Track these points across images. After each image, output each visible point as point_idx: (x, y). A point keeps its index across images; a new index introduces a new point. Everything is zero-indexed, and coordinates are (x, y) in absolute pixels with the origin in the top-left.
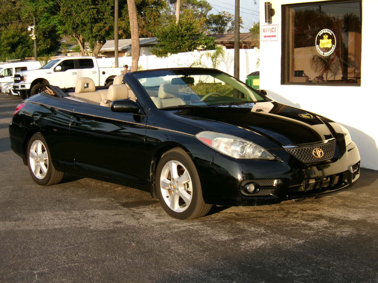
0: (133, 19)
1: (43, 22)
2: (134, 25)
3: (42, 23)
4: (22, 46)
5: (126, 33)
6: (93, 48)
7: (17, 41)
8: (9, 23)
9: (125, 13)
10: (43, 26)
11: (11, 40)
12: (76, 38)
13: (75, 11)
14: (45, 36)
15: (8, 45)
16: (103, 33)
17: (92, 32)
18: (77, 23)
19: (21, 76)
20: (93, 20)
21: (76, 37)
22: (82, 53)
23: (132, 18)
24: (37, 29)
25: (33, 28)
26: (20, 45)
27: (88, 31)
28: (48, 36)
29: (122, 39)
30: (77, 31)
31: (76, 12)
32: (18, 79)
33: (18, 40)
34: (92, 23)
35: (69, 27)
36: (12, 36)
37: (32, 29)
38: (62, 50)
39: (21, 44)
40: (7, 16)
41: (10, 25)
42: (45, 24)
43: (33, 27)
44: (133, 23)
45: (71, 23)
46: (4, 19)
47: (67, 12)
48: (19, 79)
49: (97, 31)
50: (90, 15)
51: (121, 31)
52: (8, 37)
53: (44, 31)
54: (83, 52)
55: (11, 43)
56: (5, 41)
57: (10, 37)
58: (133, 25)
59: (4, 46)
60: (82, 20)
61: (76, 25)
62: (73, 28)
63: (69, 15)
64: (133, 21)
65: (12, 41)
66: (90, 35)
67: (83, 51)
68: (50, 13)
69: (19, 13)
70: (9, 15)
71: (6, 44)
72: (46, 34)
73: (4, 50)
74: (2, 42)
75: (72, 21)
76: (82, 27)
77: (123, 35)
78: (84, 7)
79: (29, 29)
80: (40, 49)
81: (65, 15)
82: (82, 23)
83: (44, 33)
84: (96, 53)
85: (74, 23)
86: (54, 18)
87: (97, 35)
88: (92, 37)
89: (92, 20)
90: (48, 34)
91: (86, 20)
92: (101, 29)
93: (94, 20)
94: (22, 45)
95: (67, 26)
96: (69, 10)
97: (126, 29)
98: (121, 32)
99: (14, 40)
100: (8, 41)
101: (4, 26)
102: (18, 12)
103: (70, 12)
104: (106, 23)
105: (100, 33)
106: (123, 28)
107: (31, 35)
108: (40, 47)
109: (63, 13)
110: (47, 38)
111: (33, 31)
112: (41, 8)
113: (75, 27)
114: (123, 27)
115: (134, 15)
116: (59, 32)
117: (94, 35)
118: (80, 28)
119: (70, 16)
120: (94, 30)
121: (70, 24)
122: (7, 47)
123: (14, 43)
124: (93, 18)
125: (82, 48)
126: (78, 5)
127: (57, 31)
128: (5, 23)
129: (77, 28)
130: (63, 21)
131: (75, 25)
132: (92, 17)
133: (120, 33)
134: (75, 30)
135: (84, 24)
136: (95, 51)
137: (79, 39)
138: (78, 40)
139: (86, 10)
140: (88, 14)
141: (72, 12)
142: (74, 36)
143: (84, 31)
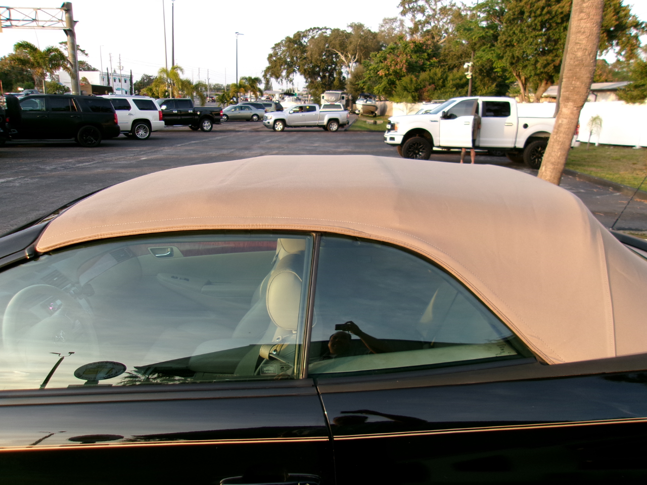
3: (477, 58)
6: (536, 90)
10: (478, 61)
11: (458, 81)
12: (516, 77)
13: (516, 40)
14: (482, 74)
16: (550, 68)
17: (536, 68)
18: (518, 57)
19: (392, 123)
24: (473, 66)
25: (470, 65)
27: (530, 68)
28: (485, 74)
30: (516, 66)
35: (507, 61)
37: (468, 66)
42: (480, 58)
45: (509, 56)
47: (505, 41)
48: (390, 127)
49: (542, 66)
54: (523, 96)
56: (451, 82)
59: (449, 87)
60: (524, 52)
61: (516, 59)
62: (512, 64)
63: (509, 46)
66: (533, 73)
67: (523, 94)
71: (451, 85)
72: (484, 73)
73: (449, 91)
76: (523, 61)
78: (529, 33)
79: (465, 66)
81: (504, 45)
83: (481, 70)
84: (538, 97)
85: (513, 57)
87: (542, 73)
88: (535, 74)
92: (548, 64)
95: (504, 60)
96: (509, 40)
103: (510, 42)
104: (556, 56)
105: (546, 70)
107: (466, 74)
109: (500, 43)
110: (484, 77)
111: (470, 69)
112: (475, 38)
113: (514, 61)
117: (538, 72)
118: (521, 64)
120: (539, 66)
121: (508, 58)
122: (451, 88)
125: (522, 91)
126: (521, 31)
129: (516, 63)
130: (501, 54)
134: (514, 65)
136: (537, 93)
137: (520, 78)
138: (518, 80)
139: (531, 37)
140: (533, 44)
141: (513, 41)
142: (515, 74)
143: (525, 67)
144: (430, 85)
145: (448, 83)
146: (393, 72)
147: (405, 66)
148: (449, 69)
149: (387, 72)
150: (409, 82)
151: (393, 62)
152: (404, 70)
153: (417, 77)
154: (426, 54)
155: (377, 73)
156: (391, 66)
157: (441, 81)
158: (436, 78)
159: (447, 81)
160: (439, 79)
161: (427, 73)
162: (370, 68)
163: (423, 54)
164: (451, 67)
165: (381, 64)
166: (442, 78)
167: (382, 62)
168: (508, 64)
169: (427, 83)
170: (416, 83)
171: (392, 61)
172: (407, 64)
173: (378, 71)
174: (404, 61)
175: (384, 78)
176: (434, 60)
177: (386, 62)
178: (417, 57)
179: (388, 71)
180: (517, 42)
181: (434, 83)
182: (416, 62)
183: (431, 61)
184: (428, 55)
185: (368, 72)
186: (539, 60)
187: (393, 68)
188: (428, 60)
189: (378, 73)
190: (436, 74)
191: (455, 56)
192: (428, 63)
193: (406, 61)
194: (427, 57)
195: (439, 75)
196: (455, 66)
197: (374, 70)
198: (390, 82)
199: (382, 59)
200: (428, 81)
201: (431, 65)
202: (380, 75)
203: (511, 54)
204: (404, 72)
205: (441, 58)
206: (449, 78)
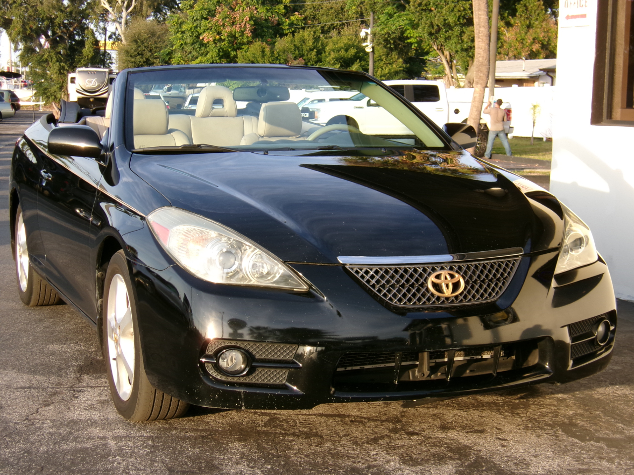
0: (479, 10)
1: (383, 23)
2: (481, 21)
3: (380, 25)
4: (361, 64)
5: (547, 49)
6: (467, 69)
7: (353, 56)
8: (343, 24)
9: (521, 10)
10: (383, 29)
11: (342, 53)
12: (438, 51)
13: (434, 4)
14: (389, 46)
15: (336, 60)
17: (462, 41)
18: (438, 26)
19: (311, 110)
20: (463, 20)
21: (438, 49)
22: (448, 78)
23: (477, 9)
24: (374, 34)
25: (369, 33)
26: (356, 61)
27: (454, 40)
28: (392, 46)
29: (539, 59)
30: (437, 37)
31: (437, 6)
32: (305, 116)
33: (354, 54)
34: (463, 25)
35: (424, 31)
36: (345, 46)
37: (366, 33)
38: (429, 74)
39: (358, 61)
40: (342, 13)
41: (346, 28)
42: (386, 25)
43: (369, 31)
44: (479, 18)
45: (426, 24)
46: (336, 18)
47: (420, 5)
48: (307, 115)
49: (469, 39)
50: (459, 11)
51: (537, 45)
52: (337, 48)
53: (387, 38)
54: (450, 77)
55: (342, 58)
56: (333, 55)
57: (342, 48)
58: (479, 21)
60: (445, 20)
61: (436, 27)
62: (431, 34)
63: (425, 10)
64: (479, 14)
65: (344, 55)
66: (459, 48)
67: (449, 74)
68: (397, 8)
69: (361, 9)
70: (344, 12)
71: (333, 59)
72: (390, 43)
74: (328, 55)
75: (429, 20)
76: (446, 32)
77: (540, 53)
79: (362, 34)
80: (390, 70)
81: (418, 9)
82: (445, 25)
83: (386, 41)
84: (470, 79)
85: (432, 25)
86: (399, 16)
88: (462, 50)
89: (461, 20)
90: (393, 44)
91: (451, 20)
93: (465, 21)
94: (360, 61)
95: (420, 29)
96: (424, 2)
97: (545, 43)
98: (536, 47)
99: (348, 53)
100: (337, 55)
101: (336, 29)
102: (361, 7)
103: (426, 5)
106: (541, 41)
107: (364, 45)
108: (390, 66)
109: (413, 6)
110: (391, 50)
111: (369, 37)
113: (433, 31)
114: (541, 39)
115: (481, 3)
116: (409, 41)
118: (443, 34)
119: (425, 12)
121: (425, 27)
122: (334, 64)
123: (348, 58)
124: (464, 17)
125: (447, 70)
127: (408, 38)
128: (337, 26)
129: (436, 33)
130: (414, 21)
131: (433, 27)
132: (461, 14)
133: (534, 50)
134: (434, 36)
135: (448, 27)
136: (469, 74)
137: (443, 53)
138: (441, 55)
140: (455, 10)
141: (429, 4)
142: (436, 48)
143: (448, 39)
144: (295, 58)
145: (326, 57)
146: (228, 36)
147: (248, 26)
148: (323, 32)
149: (218, 37)
150: (259, 54)
151: (227, 20)
152: (248, 33)
153: (273, 44)
154: (282, 7)
155: (198, 37)
156: (224, 25)
157: (314, 53)
158: (305, 48)
159: (325, 52)
160: (311, 50)
161: (288, 38)
162: (184, 27)
163: (277, 7)
164: (326, 28)
165: (203, 22)
166: (314, 48)
167: (206, 19)
168: (426, 35)
169: (291, 56)
170: (272, 56)
171: (226, 18)
172: (252, 22)
173: (200, 34)
174: (247, 18)
175: (212, 46)
176: (296, 17)
177: (215, 19)
178: (268, 10)
179: (219, 33)
180: (435, 7)
181: (302, 56)
182: (266, 20)
183: (292, 17)
184: (286, 7)
185: (179, 35)
186: (464, 30)
187: (228, 29)
188: (286, 15)
189: (201, 38)
190: (303, 41)
191: (333, 11)
192: (288, 21)
193: (251, 18)
194: (283, 11)
195: (310, 43)
196: (332, 27)
197: (192, 32)
198: (221, 54)
199: (205, 13)
200: (291, 52)
201: (291, 24)
202: (205, 41)
203: (428, 22)
204: (248, 37)
205: (308, 13)
206: (327, 49)
